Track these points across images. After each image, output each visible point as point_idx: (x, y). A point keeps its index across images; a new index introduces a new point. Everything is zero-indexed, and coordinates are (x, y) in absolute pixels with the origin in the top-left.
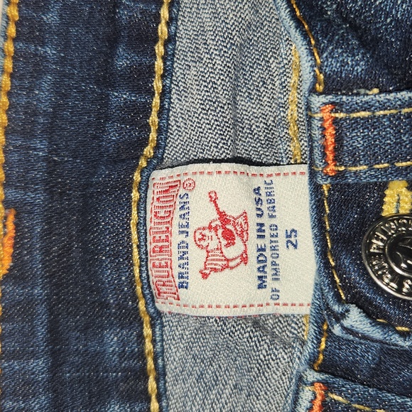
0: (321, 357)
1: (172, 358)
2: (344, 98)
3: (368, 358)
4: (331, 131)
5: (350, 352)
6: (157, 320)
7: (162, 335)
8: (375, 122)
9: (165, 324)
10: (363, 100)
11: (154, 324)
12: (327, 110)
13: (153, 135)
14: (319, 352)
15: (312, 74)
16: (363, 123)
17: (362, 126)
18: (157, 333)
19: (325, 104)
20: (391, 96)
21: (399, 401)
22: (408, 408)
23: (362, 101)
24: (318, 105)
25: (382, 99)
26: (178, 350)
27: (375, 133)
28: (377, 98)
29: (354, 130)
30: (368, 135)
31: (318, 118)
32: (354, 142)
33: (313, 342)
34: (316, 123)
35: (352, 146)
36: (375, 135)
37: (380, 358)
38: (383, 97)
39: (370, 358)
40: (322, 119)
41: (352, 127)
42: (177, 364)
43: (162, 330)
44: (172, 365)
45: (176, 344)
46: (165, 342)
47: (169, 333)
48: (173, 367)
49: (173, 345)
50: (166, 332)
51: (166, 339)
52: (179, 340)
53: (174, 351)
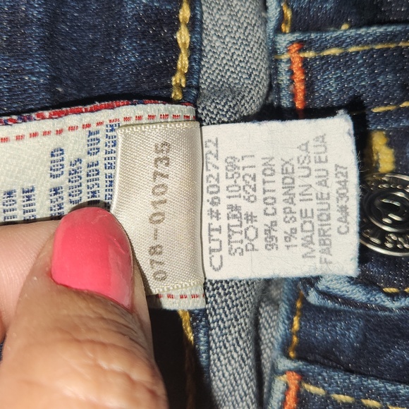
0: (295, 339)
1: (221, 373)
2: (313, 36)
3: (349, 336)
4: (299, 76)
5: (328, 331)
6: (201, 321)
7: (208, 342)
8: (348, 61)
9: (212, 325)
10: (333, 36)
11: (198, 326)
12: (294, 50)
14: (292, 334)
15: (279, 10)
16: (334, 63)
17: (334, 67)
18: (202, 339)
19: (292, 42)
20: (362, 31)
21: (390, 389)
22: (400, 396)
23: (331, 37)
24: (284, 45)
25: (353, 34)
26: (229, 361)
27: (349, 74)
28: (348, 33)
29: (324, 72)
30: (341, 76)
31: (285, 60)
32: (326, 86)
33: (284, 322)
34: (284, 67)
35: (324, 90)
36: (349, 76)
37: (365, 336)
38: (353, 32)
39: (352, 336)
40: (289, 61)
41: (322, 68)
42: (227, 381)
43: (207, 335)
44: (219, 382)
45: (227, 353)
46: (213, 351)
47: (219, 337)
48: (220, 385)
49: (224, 355)
50: (215, 337)
51: (214, 347)
52: (232, 348)
53: (223, 363)
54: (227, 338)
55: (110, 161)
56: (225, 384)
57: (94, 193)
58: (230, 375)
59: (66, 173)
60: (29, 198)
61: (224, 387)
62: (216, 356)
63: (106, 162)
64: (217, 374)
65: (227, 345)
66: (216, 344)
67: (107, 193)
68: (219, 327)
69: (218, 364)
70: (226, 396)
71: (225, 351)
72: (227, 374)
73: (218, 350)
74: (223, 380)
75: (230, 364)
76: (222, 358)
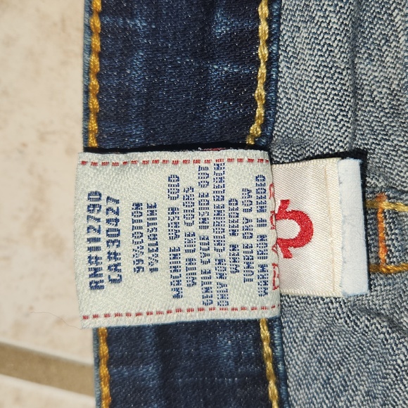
1: (294, 361)
7: (281, 338)
9: (284, 325)
11: (272, 326)
13: (260, 111)
18: (276, 335)
26: (300, 353)
42: (300, 367)
43: (281, 333)
44: (293, 369)
45: (298, 346)
46: (285, 345)
47: (289, 335)
48: (295, 371)
49: (295, 348)
50: (286, 334)
51: (286, 342)
52: (301, 343)
53: (295, 354)
54: (296, 335)
55: (218, 195)
56: (299, 370)
57: (204, 219)
58: (302, 363)
59: (181, 197)
60: (152, 213)
61: (298, 372)
62: (288, 349)
63: (215, 195)
64: (291, 362)
65: (297, 340)
66: (287, 340)
67: (215, 221)
68: (289, 327)
69: (291, 355)
70: (301, 380)
71: (295, 345)
72: (299, 363)
73: (290, 344)
74: (297, 367)
75: (301, 355)
76: (293, 350)
